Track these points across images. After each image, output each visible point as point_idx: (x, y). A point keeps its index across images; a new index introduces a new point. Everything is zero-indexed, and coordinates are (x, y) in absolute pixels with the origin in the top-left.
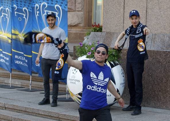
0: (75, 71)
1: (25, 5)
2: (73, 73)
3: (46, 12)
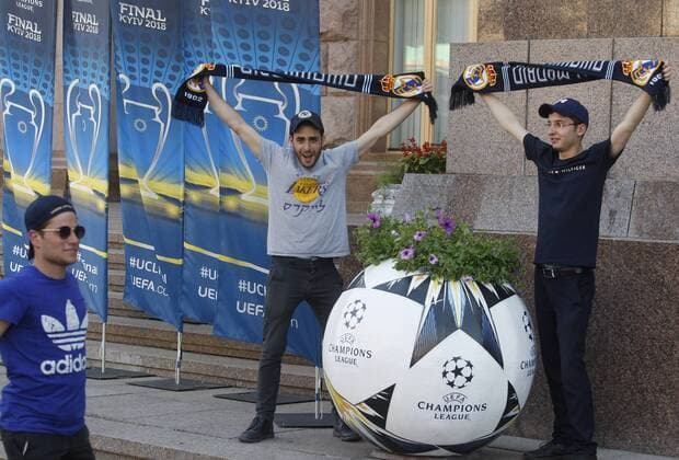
0: (355, 319)
1: (158, 74)
2: (347, 324)
3: (240, 100)
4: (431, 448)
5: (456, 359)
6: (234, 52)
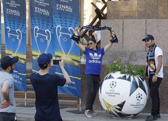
0: (113, 86)
2: (111, 87)
3: (61, 34)
5: (139, 94)
6: (58, 22)
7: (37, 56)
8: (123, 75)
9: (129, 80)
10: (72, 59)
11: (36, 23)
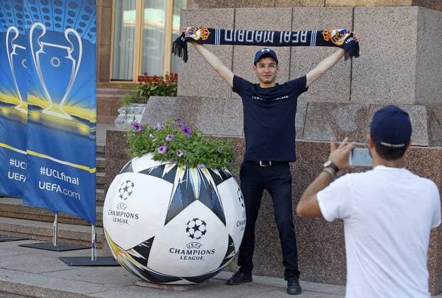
0: (126, 193)
2: (121, 197)
3: (42, 46)
4: (178, 279)
5: (195, 220)
6: (38, 14)
7: (12, 107)
8: (158, 163)
9: (170, 177)
10: (73, 116)
11: (12, 18)
